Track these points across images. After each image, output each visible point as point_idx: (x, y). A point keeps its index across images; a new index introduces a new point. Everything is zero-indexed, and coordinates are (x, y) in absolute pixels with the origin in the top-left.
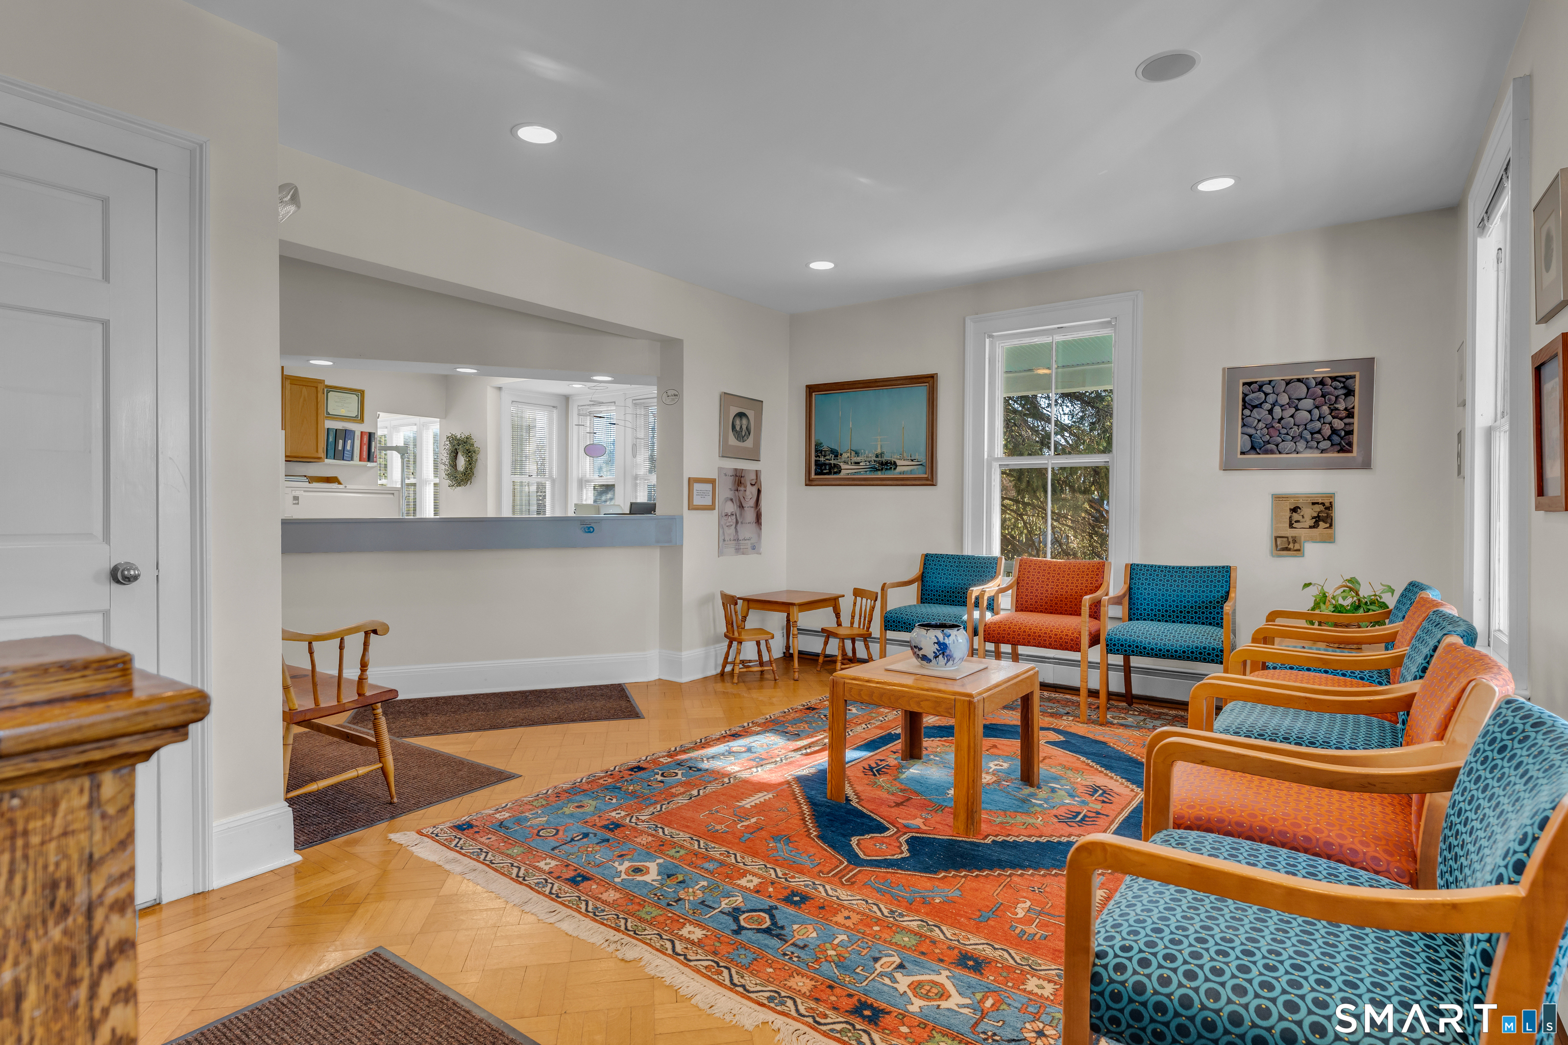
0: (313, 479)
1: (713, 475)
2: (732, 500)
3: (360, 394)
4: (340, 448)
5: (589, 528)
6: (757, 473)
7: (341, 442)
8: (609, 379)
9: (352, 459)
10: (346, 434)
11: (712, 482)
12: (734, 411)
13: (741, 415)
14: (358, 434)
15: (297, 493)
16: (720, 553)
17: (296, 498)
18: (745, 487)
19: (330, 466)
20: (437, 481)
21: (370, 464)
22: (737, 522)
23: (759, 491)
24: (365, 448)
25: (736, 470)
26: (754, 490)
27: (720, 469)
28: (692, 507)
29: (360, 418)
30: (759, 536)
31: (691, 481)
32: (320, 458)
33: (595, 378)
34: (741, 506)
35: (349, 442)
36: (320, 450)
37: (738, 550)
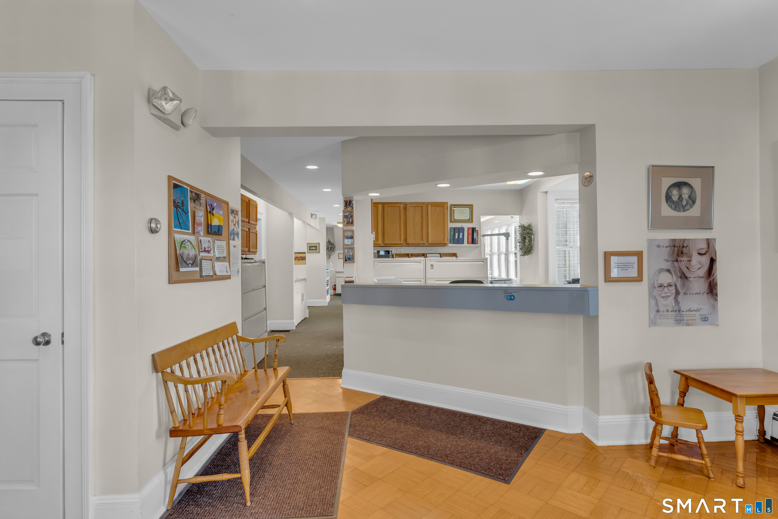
0: (441, 255)
1: (642, 246)
2: (669, 271)
3: (470, 207)
4: (457, 237)
5: (510, 296)
6: (709, 243)
7: (457, 234)
8: (541, 173)
9: (463, 243)
10: (461, 230)
11: (639, 254)
12: (667, 182)
13: (679, 185)
14: (466, 229)
15: (432, 263)
16: (653, 323)
17: (432, 266)
18: (690, 256)
19: (452, 248)
20: (516, 252)
21: (472, 245)
22: (677, 293)
23: (713, 261)
24: (470, 236)
25: (674, 240)
26: (705, 260)
27: (650, 242)
28: (608, 279)
29: (471, 220)
30: (714, 308)
31: (607, 255)
32: (446, 244)
33: (530, 174)
34: (684, 277)
35: (461, 234)
36: (446, 239)
37: (679, 321)
